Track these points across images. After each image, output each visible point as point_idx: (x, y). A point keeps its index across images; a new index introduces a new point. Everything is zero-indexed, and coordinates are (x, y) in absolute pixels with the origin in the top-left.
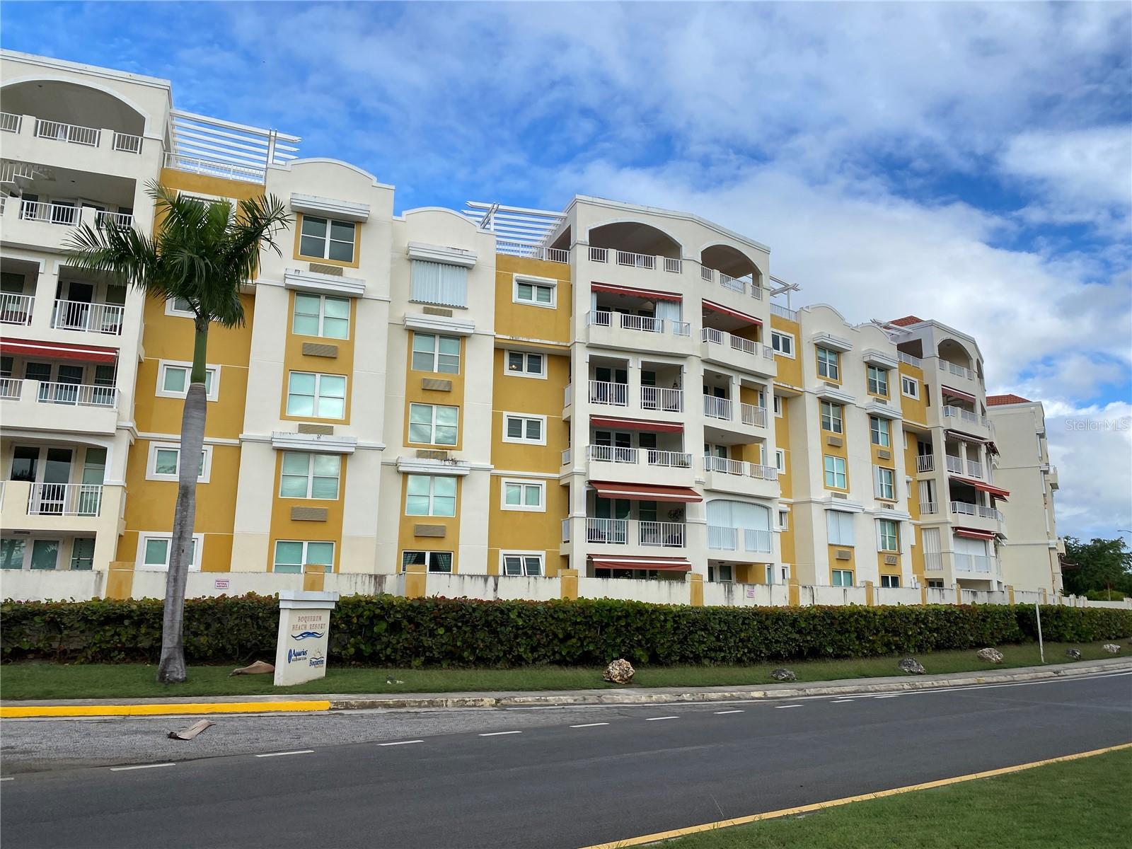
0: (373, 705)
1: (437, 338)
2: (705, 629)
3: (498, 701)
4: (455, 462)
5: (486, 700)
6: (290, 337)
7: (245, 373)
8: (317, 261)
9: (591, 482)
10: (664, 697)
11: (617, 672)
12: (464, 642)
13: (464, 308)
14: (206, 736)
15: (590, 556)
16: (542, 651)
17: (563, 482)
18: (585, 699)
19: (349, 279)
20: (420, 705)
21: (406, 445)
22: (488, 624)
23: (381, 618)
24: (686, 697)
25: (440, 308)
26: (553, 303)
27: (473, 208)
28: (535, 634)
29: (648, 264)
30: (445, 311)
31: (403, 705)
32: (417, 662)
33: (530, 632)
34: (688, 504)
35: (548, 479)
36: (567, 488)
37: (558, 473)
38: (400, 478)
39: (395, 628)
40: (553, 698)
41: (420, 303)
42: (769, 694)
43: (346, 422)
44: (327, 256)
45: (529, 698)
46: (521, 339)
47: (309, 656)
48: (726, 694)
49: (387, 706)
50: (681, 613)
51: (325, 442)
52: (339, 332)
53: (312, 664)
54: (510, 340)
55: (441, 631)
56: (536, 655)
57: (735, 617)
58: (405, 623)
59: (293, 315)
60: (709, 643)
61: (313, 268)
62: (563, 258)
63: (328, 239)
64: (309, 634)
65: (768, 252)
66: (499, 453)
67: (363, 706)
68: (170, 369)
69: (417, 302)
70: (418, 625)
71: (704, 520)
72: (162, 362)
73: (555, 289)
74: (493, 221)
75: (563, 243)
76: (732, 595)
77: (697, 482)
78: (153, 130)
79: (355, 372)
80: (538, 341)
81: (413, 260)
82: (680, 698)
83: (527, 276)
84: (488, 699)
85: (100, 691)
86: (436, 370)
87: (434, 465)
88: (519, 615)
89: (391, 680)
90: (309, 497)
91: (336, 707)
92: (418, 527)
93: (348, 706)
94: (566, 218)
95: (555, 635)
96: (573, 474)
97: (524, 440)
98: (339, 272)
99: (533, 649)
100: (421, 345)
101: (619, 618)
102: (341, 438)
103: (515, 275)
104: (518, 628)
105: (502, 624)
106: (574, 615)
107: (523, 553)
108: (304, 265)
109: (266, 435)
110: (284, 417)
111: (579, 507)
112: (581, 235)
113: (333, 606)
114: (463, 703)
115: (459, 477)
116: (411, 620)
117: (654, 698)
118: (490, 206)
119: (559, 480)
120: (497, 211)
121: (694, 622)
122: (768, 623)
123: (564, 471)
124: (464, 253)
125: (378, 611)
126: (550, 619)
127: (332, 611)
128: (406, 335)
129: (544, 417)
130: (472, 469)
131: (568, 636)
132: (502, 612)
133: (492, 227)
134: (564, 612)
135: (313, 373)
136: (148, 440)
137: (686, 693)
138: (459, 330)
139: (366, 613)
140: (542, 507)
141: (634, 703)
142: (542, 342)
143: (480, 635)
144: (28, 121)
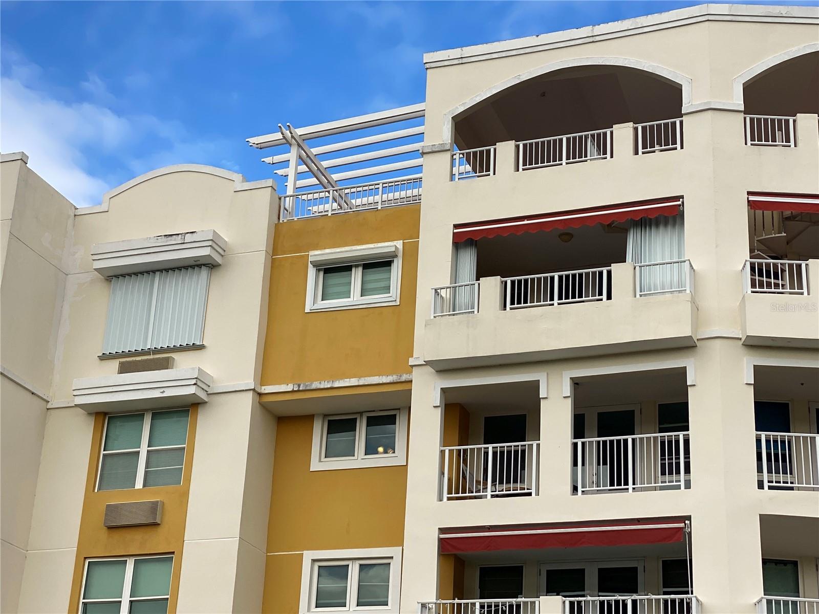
1: (148, 419)
13: (198, 347)
25: (151, 357)
29: (597, 150)
30: (158, 360)
41: (115, 356)
46: (315, 385)
54: (293, 391)
69: (109, 356)
80: (354, 382)
83: (338, 250)
86: (139, 484)
100: (119, 438)
103: (312, 256)
124: (189, 238)
142: (362, 382)
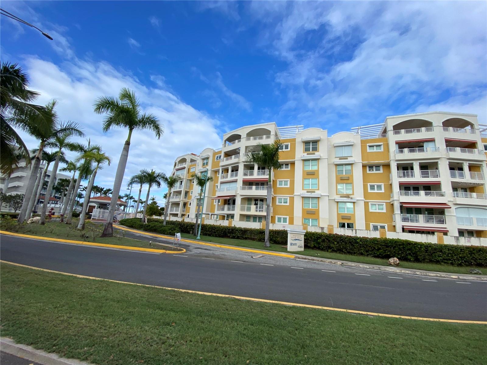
0: (305, 259)
1: (344, 166)
2: (441, 251)
3: (342, 263)
4: (352, 198)
5: (338, 263)
6: (303, 171)
7: (294, 180)
8: (308, 152)
9: (401, 203)
10: (407, 272)
11: (392, 262)
12: (343, 247)
13: (351, 156)
14: (261, 258)
15: (403, 226)
16: (370, 252)
17: (391, 203)
18: (373, 268)
19: (317, 155)
20: (318, 261)
21: (337, 194)
22: (350, 242)
23: (320, 238)
24: (417, 273)
25: (344, 157)
26: (382, 149)
27: (353, 129)
28: (367, 247)
29: (418, 131)
30: (346, 158)
31: (313, 260)
32: (330, 251)
33: (365, 246)
34: (446, 210)
35: (386, 202)
36: (393, 205)
37: (390, 200)
38: (336, 203)
39: (323, 241)
40: (361, 265)
41: (338, 157)
42: (461, 277)
43: (318, 190)
44: (311, 151)
45: (353, 264)
46: (372, 162)
47: (298, 245)
48: (438, 275)
49: (309, 259)
50: (428, 246)
51: (313, 195)
52: (315, 168)
53: (299, 247)
55: (336, 243)
56: (368, 253)
57: (456, 249)
58: (326, 240)
59: (304, 166)
60: (443, 257)
61: (308, 154)
62: (385, 136)
63: (311, 147)
64: (297, 240)
65: (476, 116)
66: (366, 195)
67: (303, 258)
68: (280, 181)
69: (337, 157)
70: (329, 241)
71: (455, 214)
72: (278, 180)
73: (382, 146)
74: (359, 131)
75: (385, 131)
76: (459, 241)
77: (449, 201)
78: (273, 133)
79: (320, 177)
80: (378, 162)
81: (335, 147)
82: (415, 273)
83: (372, 144)
84: (339, 263)
85: (252, 247)
86: (344, 174)
87: (345, 199)
88: (361, 241)
89: (317, 253)
90: (311, 208)
91: (296, 257)
92: (342, 216)
93: (299, 258)
94: (385, 125)
95: (374, 248)
96: (394, 200)
97: (376, 191)
98: (314, 154)
99: (367, 252)
100: (340, 168)
101: (400, 245)
102: (317, 194)
103: (368, 144)
104: (360, 244)
105: (355, 243)
106: (381, 243)
107: (379, 225)
108: (305, 154)
109: (299, 194)
110: (303, 189)
111: (397, 211)
112: (390, 128)
113: (305, 234)
114: (331, 262)
115: (354, 203)
116: (327, 239)
117: (403, 271)
118: (358, 127)
119: (390, 202)
120: (360, 128)
121: (435, 249)
122: (475, 252)
123: (391, 200)
124: (351, 142)
125: (319, 236)
126: (372, 243)
127: (304, 235)
128: (335, 166)
129: (383, 184)
130: (357, 200)
131: (379, 249)
132: (355, 239)
133: (359, 133)
134: (377, 241)
135: (309, 179)
136: (276, 197)
137: (418, 272)
138: (350, 162)
139: (316, 236)
140: (384, 211)
141: (394, 272)
142: (380, 162)
143: (348, 245)
144: (252, 138)
